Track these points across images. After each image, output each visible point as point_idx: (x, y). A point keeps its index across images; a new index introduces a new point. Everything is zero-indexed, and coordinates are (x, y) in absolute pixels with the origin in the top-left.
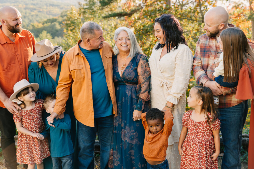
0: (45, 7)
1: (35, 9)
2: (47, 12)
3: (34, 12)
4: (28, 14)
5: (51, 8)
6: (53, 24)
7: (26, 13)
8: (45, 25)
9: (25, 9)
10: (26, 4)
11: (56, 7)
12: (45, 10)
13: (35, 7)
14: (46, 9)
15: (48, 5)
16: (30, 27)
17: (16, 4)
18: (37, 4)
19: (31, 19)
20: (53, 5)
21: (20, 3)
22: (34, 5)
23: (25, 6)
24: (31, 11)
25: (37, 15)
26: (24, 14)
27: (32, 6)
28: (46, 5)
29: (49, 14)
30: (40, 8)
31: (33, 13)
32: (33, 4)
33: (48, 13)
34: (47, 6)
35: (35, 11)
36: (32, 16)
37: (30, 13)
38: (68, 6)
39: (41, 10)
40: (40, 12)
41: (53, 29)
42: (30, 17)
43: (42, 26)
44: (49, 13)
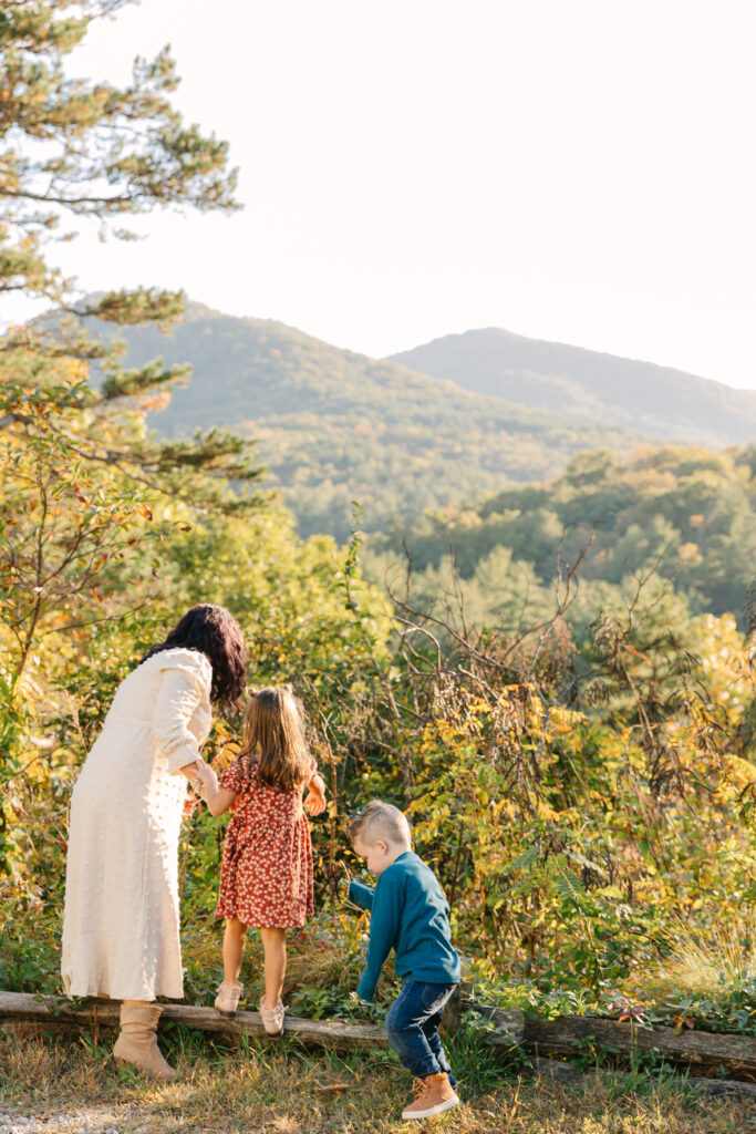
0: (476, 435)
1: (429, 444)
2: (483, 459)
3: (422, 455)
4: (397, 467)
5: (503, 442)
6: (530, 514)
7: (387, 461)
8: (495, 518)
9: (386, 440)
10: (391, 421)
11: (529, 436)
12: (475, 450)
13: (429, 433)
14: (481, 443)
15: (491, 424)
16: (419, 527)
17: (343, 418)
18: (439, 419)
19: (412, 488)
20: (510, 427)
21: (360, 414)
22: (425, 422)
23: (382, 427)
24: (412, 451)
25: (439, 473)
26: (381, 466)
27: (415, 431)
28: (482, 424)
29: (493, 470)
30: (453, 436)
31: (420, 462)
32: (417, 419)
33: (489, 463)
34: (485, 430)
35: (430, 453)
36: (417, 475)
37: (407, 463)
38: (584, 430)
39: (458, 449)
40: (449, 455)
41: (529, 537)
42: (408, 480)
43: (478, 521)
44: (493, 463)
